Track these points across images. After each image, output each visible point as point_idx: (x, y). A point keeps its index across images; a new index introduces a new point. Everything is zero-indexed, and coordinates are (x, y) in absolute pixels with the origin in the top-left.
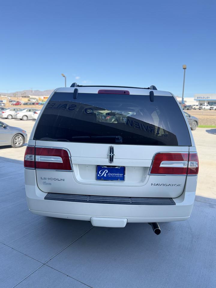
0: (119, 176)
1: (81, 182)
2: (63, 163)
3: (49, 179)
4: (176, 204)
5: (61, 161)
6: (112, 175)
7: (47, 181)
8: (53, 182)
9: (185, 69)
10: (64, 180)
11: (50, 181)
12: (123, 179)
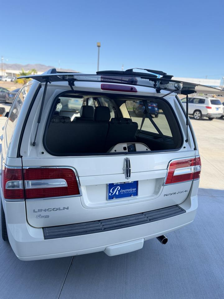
0: (132, 191)
1: (89, 206)
2: (67, 186)
3: (45, 210)
4: (186, 211)
5: (64, 184)
6: (125, 191)
7: (43, 213)
8: (51, 214)
9: (99, 46)
10: (68, 208)
11: (47, 213)
12: (136, 194)
